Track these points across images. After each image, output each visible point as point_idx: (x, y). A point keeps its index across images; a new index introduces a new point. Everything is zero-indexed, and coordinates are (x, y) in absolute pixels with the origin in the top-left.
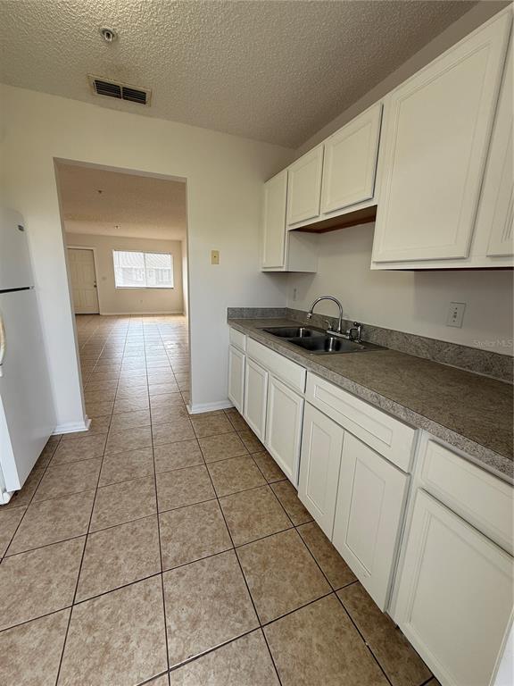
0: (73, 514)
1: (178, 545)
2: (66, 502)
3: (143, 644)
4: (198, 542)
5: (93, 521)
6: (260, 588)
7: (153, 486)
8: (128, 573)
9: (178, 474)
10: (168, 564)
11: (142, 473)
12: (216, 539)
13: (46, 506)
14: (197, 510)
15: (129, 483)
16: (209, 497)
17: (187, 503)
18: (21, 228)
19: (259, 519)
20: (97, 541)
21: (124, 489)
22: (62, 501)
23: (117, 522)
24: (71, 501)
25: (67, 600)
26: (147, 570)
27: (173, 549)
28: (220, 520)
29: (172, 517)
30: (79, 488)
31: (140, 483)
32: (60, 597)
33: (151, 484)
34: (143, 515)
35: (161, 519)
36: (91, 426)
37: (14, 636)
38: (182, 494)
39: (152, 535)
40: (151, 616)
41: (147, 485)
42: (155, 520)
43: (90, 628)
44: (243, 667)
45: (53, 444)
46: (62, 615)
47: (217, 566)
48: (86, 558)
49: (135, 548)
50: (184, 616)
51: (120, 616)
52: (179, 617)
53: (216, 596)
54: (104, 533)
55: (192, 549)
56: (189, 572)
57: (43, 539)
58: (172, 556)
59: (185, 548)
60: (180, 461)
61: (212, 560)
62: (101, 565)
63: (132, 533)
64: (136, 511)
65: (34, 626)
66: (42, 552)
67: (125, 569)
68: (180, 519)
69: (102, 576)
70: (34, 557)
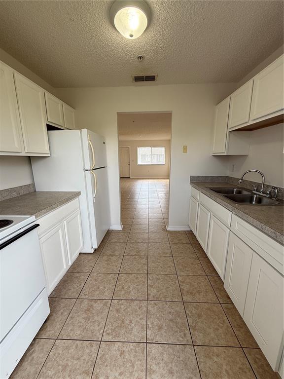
0: (114, 264)
1: (155, 290)
2: (112, 258)
3: (137, 327)
4: (165, 292)
5: (121, 269)
6: (195, 326)
7: (147, 261)
8: (133, 295)
9: (159, 258)
10: (151, 298)
11: (142, 254)
12: (174, 294)
13: (105, 258)
14: (166, 278)
15: (137, 257)
16: (173, 273)
17: (162, 273)
18: (104, 143)
19: (199, 292)
20: (123, 277)
21: (135, 258)
22: (110, 257)
23: (130, 272)
24: (114, 258)
25: (110, 297)
26: (141, 296)
27: (153, 292)
28: (177, 286)
29: (154, 277)
30: (117, 254)
31: (141, 258)
32: (108, 295)
33: (146, 259)
34: (141, 272)
35: (149, 277)
36: (123, 228)
37: (92, 303)
38: (159, 268)
39: (144, 282)
40: (141, 317)
41: (144, 259)
42: (146, 276)
43: (118, 311)
44: (181, 358)
45: (109, 233)
46: (108, 302)
47: (173, 307)
48: (118, 283)
49: (137, 285)
50: (155, 323)
51: (129, 311)
52: (153, 323)
53: (171, 320)
54: (125, 275)
55: (162, 295)
56: (160, 305)
57: (104, 270)
58: (152, 294)
59: (159, 293)
60: (160, 252)
61: (171, 303)
62: (123, 288)
63: (136, 279)
64: (139, 270)
65: (99, 302)
66: (103, 275)
67: (132, 293)
68: (158, 279)
69: (123, 292)
70: (100, 276)
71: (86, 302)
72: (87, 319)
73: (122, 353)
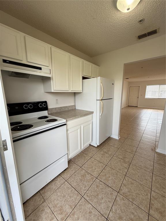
0: (106, 158)
1: (127, 190)
2: (106, 154)
3: (105, 204)
4: (134, 196)
5: (109, 163)
7: (128, 166)
9: (139, 169)
10: (121, 192)
11: (127, 160)
12: (142, 203)
13: (102, 152)
14: (140, 186)
15: (122, 160)
16: (147, 186)
17: (137, 181)
20: (108, 169)
21: (120, 161)
22: (105, 153)
23: (114, 168)
24: (107, 155)
25: (96, 176)
26: (115, 188)
27: (125, 190)
28: (148, 198)
29: (130, 180)
30: (110, 153)
31: (125, 162)
32: (95, 174)
34: (121, 172)
35: (126, 178)
37: (86, 174)
38: (137, 176)
39: (121, 180)
40: (110, 200)
41: (127, 165)
42: (124, 176)
43: (97, 186)
45: (109, 138)
46: (94, 178)
47: (137, 211)
48: (103, 171)
49: (115, 179)
50: (118, 212)
51: (103, 191)
52: (116, 210)
54: (110, 168)
55: (131, 196)
56: (126, 201)
57: (98, 159)
58: (123, 191)
59: (129, 193)
60: (142, 165)
61: (137, 207)
62: (105, 175)
63: (116, 174)
64: (120, 169)
65: (90, 175)
66: (97, 161)
67: (110, 182)
68: (132, 183)
69: (104, 178)
70: (95, 161)
71: (84, 171)
72: (81, 180)
73: (90, 212)
